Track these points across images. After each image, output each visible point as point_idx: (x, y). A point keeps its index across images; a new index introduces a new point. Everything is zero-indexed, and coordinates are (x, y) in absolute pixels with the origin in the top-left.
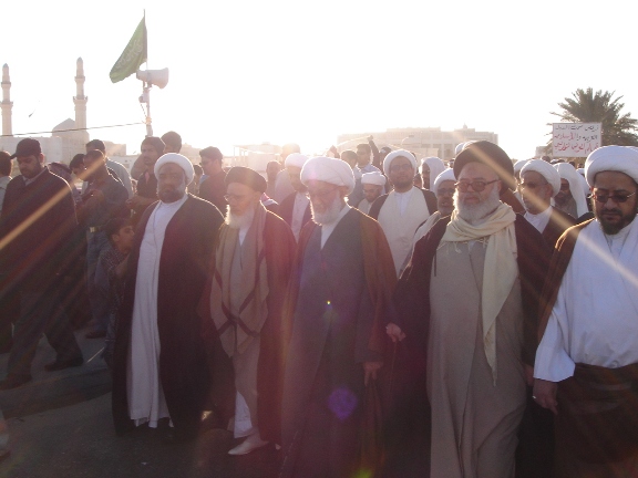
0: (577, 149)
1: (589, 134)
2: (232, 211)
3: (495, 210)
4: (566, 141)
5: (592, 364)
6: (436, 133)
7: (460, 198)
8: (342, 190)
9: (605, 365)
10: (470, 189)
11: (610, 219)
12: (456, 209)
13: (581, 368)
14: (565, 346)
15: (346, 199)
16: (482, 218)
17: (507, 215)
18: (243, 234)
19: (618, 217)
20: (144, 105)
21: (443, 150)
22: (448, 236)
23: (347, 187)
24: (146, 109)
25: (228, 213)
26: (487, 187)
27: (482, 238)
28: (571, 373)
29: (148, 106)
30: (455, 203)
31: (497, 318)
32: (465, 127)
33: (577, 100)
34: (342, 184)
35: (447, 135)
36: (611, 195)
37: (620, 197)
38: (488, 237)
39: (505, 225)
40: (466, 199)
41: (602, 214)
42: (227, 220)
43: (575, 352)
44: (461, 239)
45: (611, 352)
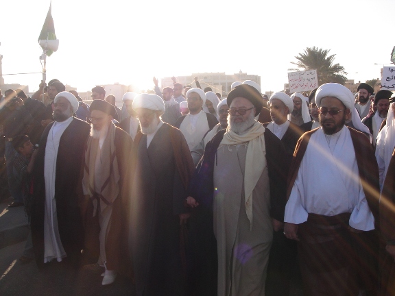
0: (304, 86)
1: (310, 76)
2: (94, 128)
3: (253, 125)
4: (297, 82)
5: (319, 213)
6: (222, 76)
7: (231, 119)
8: (158, 113)
9: (326, 214)
10: (237, 113)
11: (328, 125)
12: (229, 125)
13: (312, 217)
14: (303, 203)
15: (160, 118)
16: (245, 131)
17: (259, 128)
18: (101, 142)
19: (333, 124)
20: (42, 61)
21: (227, 86)
22: (224, 141)
23: (160, 111)
24: (43, 64)
25: (92, 129)
26: (247, 112)
27: (244, 143)
28: (305, 219)
29: (45, 63)
30: (228, 122)
31: (254, 190)
32: (241, 72)
33: (307, 54)
34: (157, 109)
35: (229, 77)
36: (329, 110)
37: (334, 112)
38: (248, 142)
39: (258, 135)
40: (235, 120)
41: (324, 123)
42: (91, 133)
43: (308, 207)
44: (232, 143)
45: (329, 206)
